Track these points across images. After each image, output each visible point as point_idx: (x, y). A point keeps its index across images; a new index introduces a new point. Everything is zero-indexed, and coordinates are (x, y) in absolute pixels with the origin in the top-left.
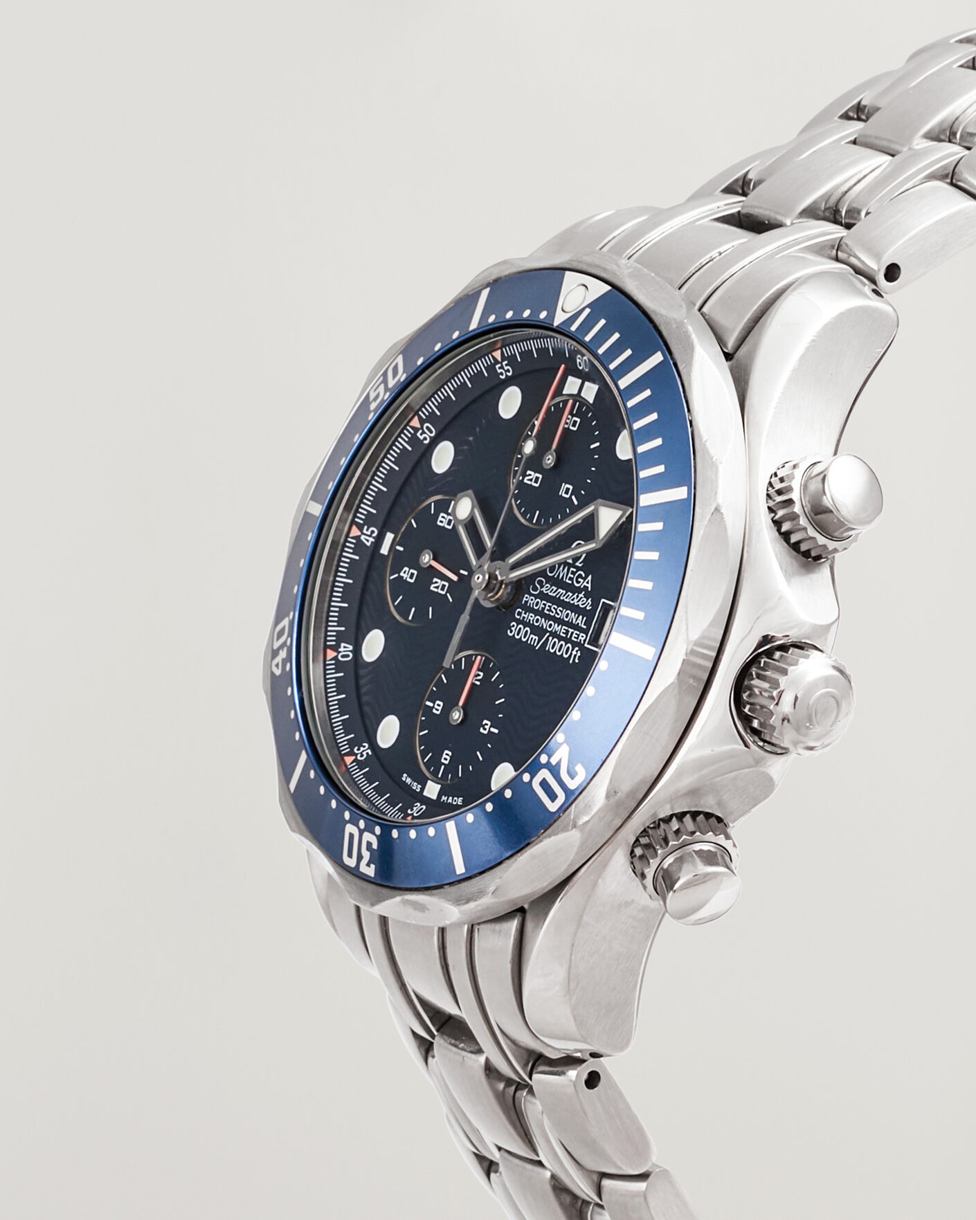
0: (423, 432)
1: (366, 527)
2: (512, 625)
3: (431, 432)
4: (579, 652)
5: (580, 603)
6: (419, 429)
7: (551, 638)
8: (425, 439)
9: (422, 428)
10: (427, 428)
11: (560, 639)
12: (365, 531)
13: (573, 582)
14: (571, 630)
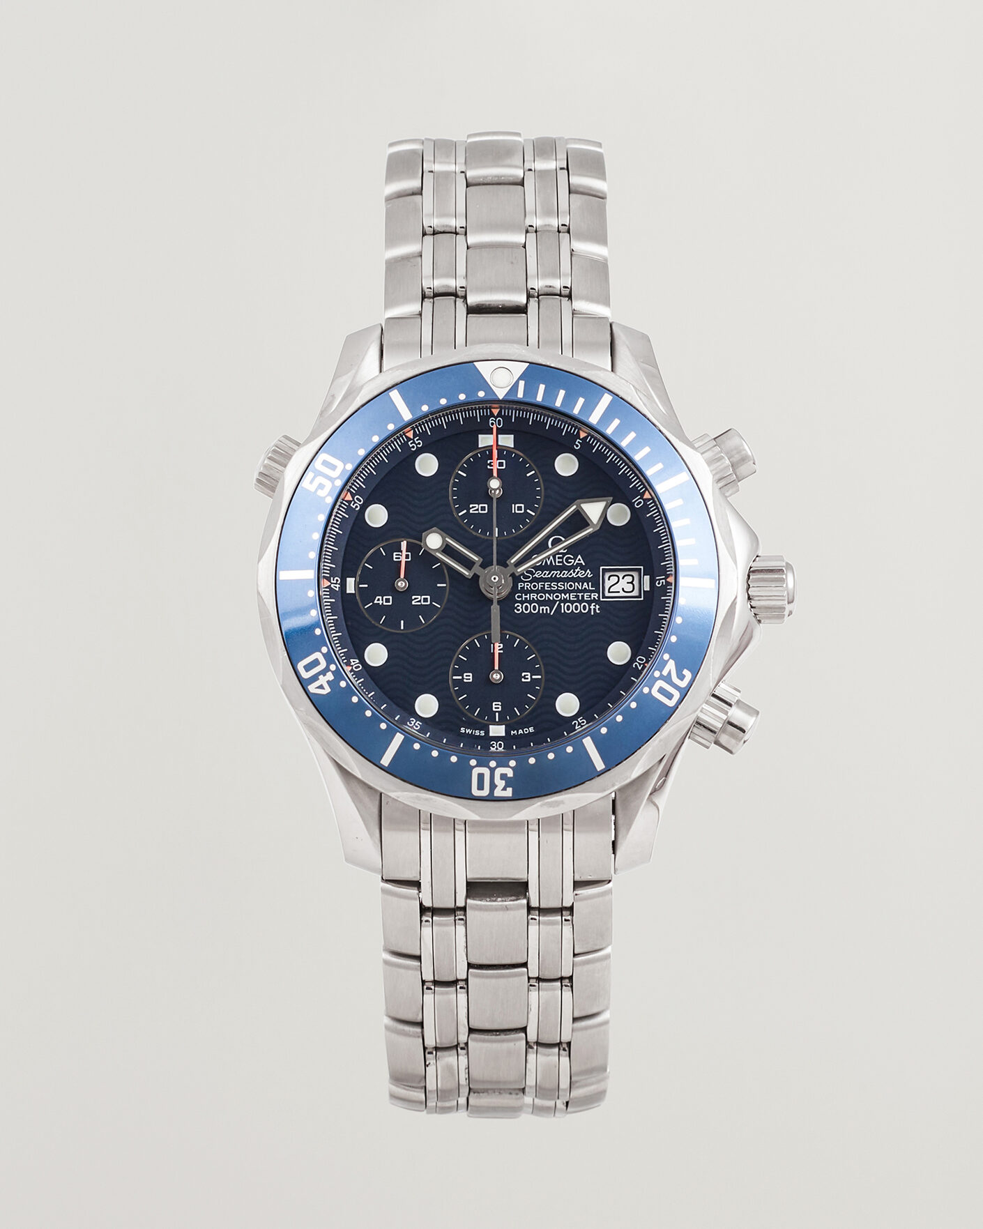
0: (355, 503)
1: (332, 578)
2: (516, 605)
3: (360, 501)
4: (597, 606)
5: (579, 575)
6: (351, 501)
7: (562, 604)
8: (357, 507)
9: (354, 500)
10: (357, 499)
11: (573, 602)
12: (332, 581)
13: (563, 563)
14: (580, 595)
